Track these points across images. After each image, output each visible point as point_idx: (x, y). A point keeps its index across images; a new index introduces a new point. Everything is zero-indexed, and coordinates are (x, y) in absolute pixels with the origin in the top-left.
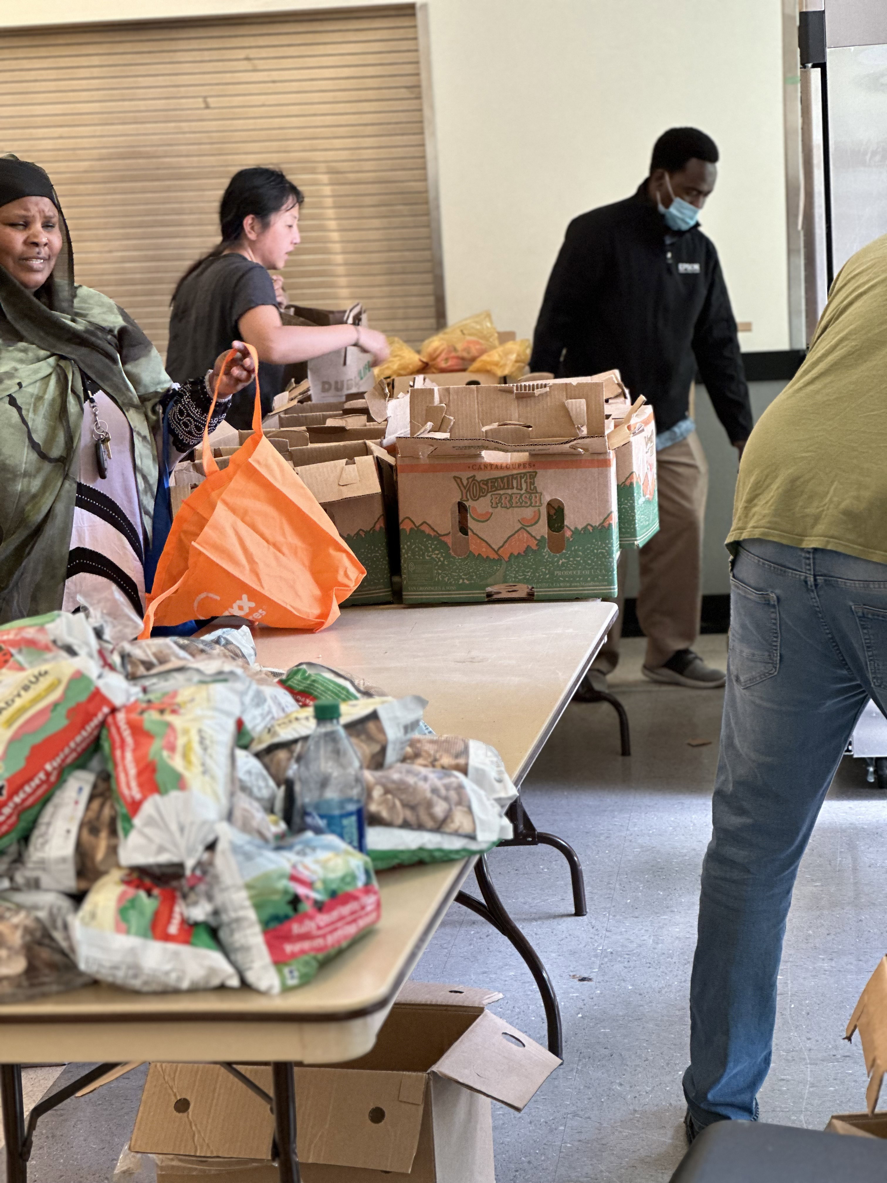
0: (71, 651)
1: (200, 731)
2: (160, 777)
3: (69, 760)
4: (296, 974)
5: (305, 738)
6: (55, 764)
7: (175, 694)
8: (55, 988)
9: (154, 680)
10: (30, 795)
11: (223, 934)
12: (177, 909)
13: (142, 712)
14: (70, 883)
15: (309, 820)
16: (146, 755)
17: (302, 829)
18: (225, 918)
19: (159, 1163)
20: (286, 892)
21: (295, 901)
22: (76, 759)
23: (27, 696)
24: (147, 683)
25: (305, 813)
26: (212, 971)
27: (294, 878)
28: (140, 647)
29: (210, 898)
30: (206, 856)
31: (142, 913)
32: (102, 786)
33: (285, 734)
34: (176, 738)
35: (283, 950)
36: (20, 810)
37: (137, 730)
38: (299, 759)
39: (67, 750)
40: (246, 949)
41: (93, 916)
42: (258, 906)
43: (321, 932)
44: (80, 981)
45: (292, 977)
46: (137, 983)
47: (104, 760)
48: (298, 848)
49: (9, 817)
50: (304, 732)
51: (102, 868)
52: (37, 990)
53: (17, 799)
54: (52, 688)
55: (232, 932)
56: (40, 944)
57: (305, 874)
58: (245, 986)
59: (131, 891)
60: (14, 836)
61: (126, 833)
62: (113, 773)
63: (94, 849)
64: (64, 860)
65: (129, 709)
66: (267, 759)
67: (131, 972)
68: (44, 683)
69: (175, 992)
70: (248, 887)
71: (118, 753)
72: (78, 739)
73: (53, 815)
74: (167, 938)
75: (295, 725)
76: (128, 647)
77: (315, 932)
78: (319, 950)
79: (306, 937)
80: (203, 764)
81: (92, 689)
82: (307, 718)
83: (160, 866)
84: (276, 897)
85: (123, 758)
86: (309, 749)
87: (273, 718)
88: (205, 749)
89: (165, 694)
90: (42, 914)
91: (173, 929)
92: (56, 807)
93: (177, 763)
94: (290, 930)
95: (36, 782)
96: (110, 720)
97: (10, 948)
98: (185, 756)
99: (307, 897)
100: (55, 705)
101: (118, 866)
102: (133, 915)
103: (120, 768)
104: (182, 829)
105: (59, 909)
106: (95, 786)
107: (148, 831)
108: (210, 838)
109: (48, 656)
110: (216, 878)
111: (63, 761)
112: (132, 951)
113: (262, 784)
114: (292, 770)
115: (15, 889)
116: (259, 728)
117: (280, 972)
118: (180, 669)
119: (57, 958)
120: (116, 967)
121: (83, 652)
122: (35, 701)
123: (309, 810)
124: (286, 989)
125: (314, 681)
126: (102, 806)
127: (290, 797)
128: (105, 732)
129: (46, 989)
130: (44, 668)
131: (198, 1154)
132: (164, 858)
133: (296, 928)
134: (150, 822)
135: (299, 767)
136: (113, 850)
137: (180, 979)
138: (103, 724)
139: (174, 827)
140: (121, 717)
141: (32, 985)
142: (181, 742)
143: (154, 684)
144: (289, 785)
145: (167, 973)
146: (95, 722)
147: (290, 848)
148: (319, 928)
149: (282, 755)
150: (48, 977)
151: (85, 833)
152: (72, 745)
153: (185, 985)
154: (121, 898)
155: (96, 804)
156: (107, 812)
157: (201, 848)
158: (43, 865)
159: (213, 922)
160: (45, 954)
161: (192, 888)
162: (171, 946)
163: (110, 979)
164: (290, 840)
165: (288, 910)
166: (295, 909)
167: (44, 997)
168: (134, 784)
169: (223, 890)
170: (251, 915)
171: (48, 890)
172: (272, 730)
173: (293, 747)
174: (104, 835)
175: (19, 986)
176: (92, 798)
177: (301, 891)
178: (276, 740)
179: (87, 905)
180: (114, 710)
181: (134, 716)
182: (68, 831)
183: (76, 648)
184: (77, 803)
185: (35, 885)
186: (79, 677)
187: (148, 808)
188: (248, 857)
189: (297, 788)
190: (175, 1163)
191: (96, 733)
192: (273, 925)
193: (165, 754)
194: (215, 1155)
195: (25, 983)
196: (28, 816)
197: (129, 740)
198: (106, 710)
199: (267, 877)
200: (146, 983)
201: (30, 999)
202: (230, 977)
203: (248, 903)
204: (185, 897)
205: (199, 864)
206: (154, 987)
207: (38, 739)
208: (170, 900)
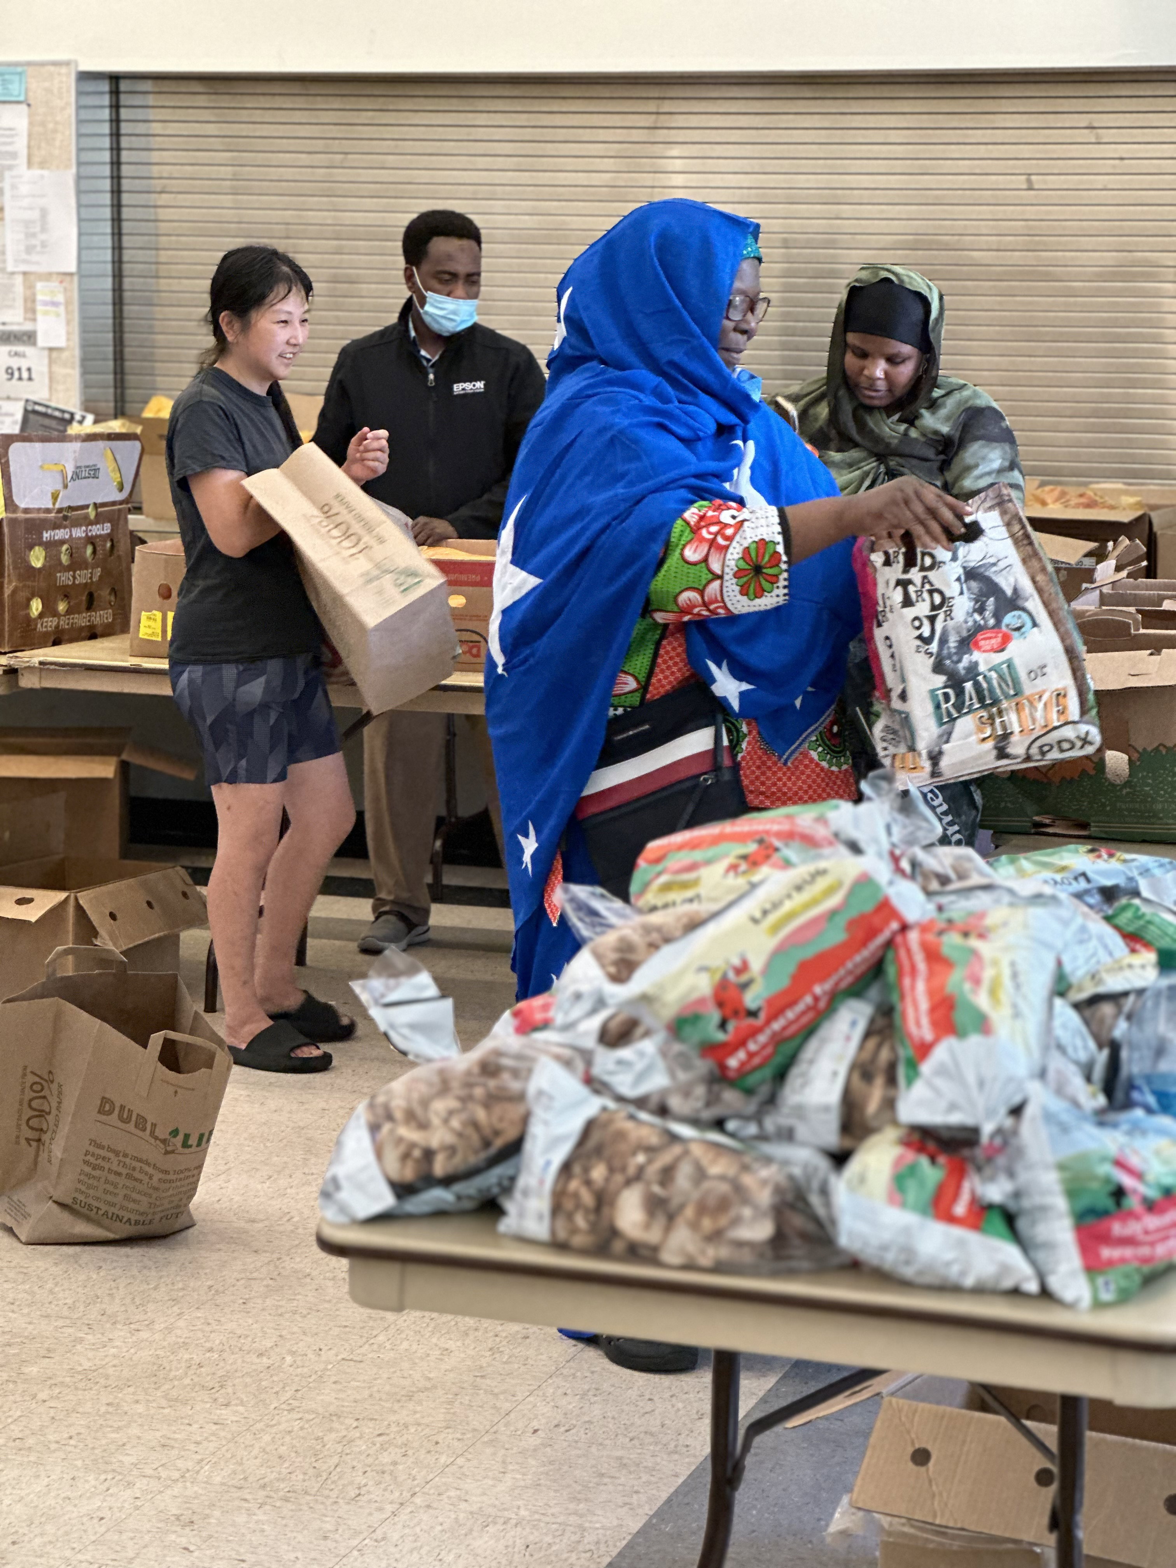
0: (855, 848)
1: (1013, 964)
2: (960, 1017)
3: (844, 985)
4: (1113, 1287)
5: (1140, 992)
6: (828, 985)
7: (982, 915)
8: (805, 1265)
9: (952, 898)
10: (791, 1023)
11: (1022, 1224)
12: (966, 1186)
13: (941, 933)
14: (831, 1138)
15: (1136, 1095)
16: (942, 988)
17: (1128, 1105)
18: (1026, 1203)
19: (886, 1526)
20: (1107, 1180)
21: (1119, 1193)
22: (852, 984)
23: (799, 899)
24: (944, 900)
25: (1131, 1086)
26: (1005, 1269)
27: (1120, 1164)
28: (935, 856)
29: (1011, 1174)
30: (1009, 1122)
31: (922, 1184)
32: (881, 1022)
33: (1114, 984)
34: (982, 967)
35: (1098, 1255)
36: (778, 1040)
37: (933, 956)
38: (1129, 1017)
39: (842, 972)
40: (1049, 1246)
41: (862, 1179)
42: (1072, 1193)
43: (1149, 1238)
44: (836, 1261)
45: (1108, 1290)
46: (908, 1272)
47: (887, 989)
48: (1125, 1127)
49: (764, 1047)
50: (1139, 984)
51: (874, 1124)
52: (783, 1265)
53: (776, 1026)
54: (830, 891)
55: (1034, 1223)
56: (792, 1207)
57: (1134, 1161)
58: (1046, 1294)
59: (910, 1156)
60: (767, 1072)
61: (910, 1082)
62: (899, 1007)
63: (865, 1100)
64: (826, 1109)
65: (924, 928)
66: (1088, 1013)
67: (902, 1257)
68: (822, 883)
69: (954, 1289)
70: (1061, 1167)
71: (907, 982)
72: (858, 958)
73: (818, 1051)
74: (951, 1219)
75: (1128, 973)
76: (921, 855)
77: (1141, 1237)
78: (1145, 1260)
79: (1129, 1241)
80: (1015, 1006)
81: (880, 897)
82: (1143, 967)
83: (949, 1128)
84: (1095, 1185)
85: (913, 987)
86: (1144, 1005)
87: (1098, 962)
88: (1018, 987)
89: (971, 914)
90: (797, 1171)
91: (960, 1209)
92: (824, 1041)
93: (982, 1001)
94: (1109, 1230)
95: (800, 1007)
96: (899, 939)
97: (755, 1207)
98: (993, 993)
99: (1135, 1191)
100: (833, 914)
101: (895, 1122)
102: (912, 1187)
103: (908, 1000)
104: (981, 1084)
105: (816, 1169)
106: (872, 1021)
107: (939, 1082)
108: (1017, 1100)
109: (826, 851)
110: (1020, 1152)
111: (837, 984)
112: (907, 1230)
113: (1079, 1043)
114: (1120, 1029)
115: (763, 1137)
116: (1080, 973)
117: (1092, 1281)
118: (987, 887)
119: (811, 1227)
120: (885, 1248)
121: (870, 850)
122: (807, 906)
123: (1139, 1082)
124: (1098, 1305)
125: (1149, 922)
126: (879, 1046)
127: (1114, 1065)
128: (890, 955)
129: (794, 1264)
130: (822, 864)
131: (938, 1522)
132: (955, 1119)
133: (1117, 1229)
134: (942, 1071)
135: (1129, 1029)
136: (890, 1104)
137: (963, 1273)
138: (890, 944)
139: (971, 1079)
140: (913, 937)
141: (778, 1257)
142: (988, 974)
143: (952, 902)
144: (1115, 1048)
145: (948, 1264)
146: (880, 939)
147: (1115, 1126)
148: (1146, 1232)
149: (1107, 1009)
150: (798, 1249)
151: (856, 1078)
152: (849, 965)
153: (969, 1282)
154: (898, 1162)
155: (872, 1043)
156: (885, 1055)
157: (1003, 1111)
158: (800, 1111)
159: (1012, 1206)
160: (798, 1221)
161: (989, 1159)
162: (957, 1232)
163: (875, 1262)
164: (1112, 1117)
165: (1109, 1203)
166: (1118, 1204)
167: (791, 1273)
168: (925, 1021)
169: (1030, 1167)
170: (1061, 1203)
171: (804, 1144)
172: (1097, 977)
173: (1123, 1001)
174: (879, 1082)
175: (761, 1256)
176: (867, 1035)
177: (1127, 1181)
178: (1101, 989)
179: (854, 1166)
180: (905, 928)
181: (930, 937)
182: (835, 1074)
183: (863, 845)
184: (848, 1038)
185: (788, 1135)
186: (865, 881)
187: (941, 1053)
188: (1065, 1129)
189: (1124, 1054)
190: (906, 1529)
191: (880, 953)
192: (1090, 1221)
193: (967, 986)
194: (959, 1526)
195: (769, 1253)
196: (787, 1048)
197: (922, 965)
198: (895, 926)
199: (1084, 1157)
200: (920, 1273)
201: (775, 1274)
202: (1027, 1279)
203: (1057, 1188)
204: (979, 1169)
205: (999, 1131)
206: (927, 1279)
207: (808, 952)
208: (958, 1173)
